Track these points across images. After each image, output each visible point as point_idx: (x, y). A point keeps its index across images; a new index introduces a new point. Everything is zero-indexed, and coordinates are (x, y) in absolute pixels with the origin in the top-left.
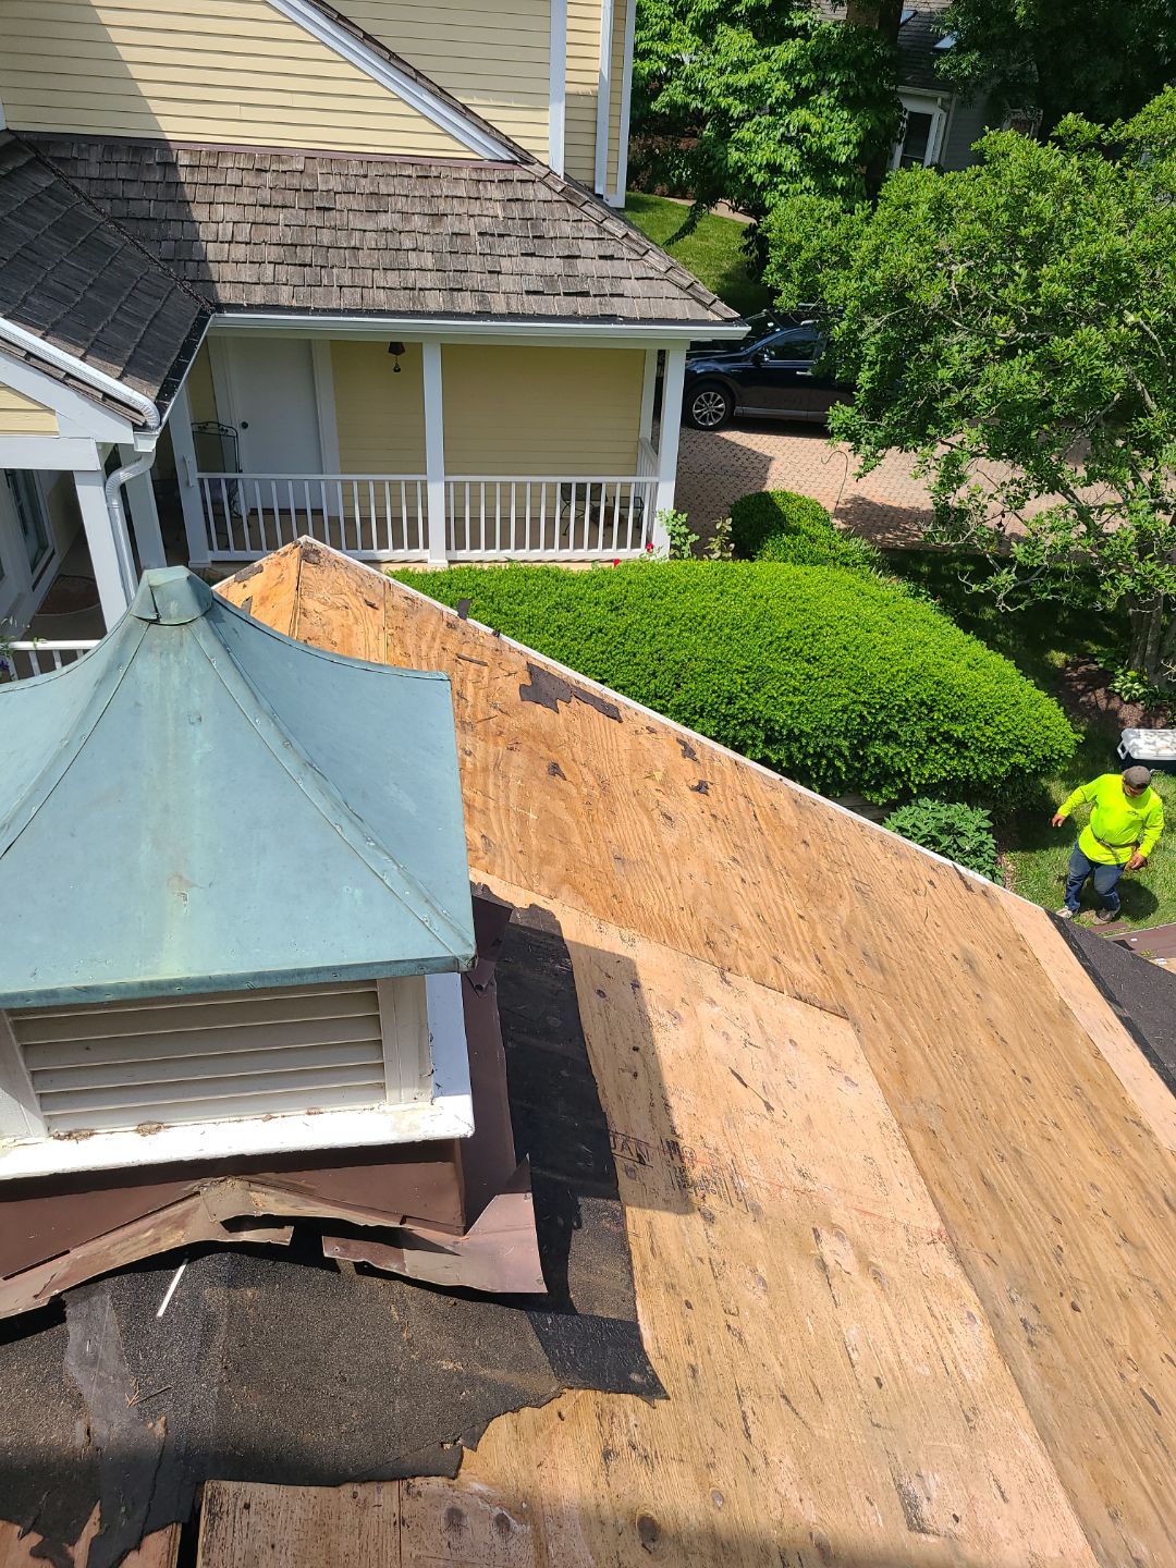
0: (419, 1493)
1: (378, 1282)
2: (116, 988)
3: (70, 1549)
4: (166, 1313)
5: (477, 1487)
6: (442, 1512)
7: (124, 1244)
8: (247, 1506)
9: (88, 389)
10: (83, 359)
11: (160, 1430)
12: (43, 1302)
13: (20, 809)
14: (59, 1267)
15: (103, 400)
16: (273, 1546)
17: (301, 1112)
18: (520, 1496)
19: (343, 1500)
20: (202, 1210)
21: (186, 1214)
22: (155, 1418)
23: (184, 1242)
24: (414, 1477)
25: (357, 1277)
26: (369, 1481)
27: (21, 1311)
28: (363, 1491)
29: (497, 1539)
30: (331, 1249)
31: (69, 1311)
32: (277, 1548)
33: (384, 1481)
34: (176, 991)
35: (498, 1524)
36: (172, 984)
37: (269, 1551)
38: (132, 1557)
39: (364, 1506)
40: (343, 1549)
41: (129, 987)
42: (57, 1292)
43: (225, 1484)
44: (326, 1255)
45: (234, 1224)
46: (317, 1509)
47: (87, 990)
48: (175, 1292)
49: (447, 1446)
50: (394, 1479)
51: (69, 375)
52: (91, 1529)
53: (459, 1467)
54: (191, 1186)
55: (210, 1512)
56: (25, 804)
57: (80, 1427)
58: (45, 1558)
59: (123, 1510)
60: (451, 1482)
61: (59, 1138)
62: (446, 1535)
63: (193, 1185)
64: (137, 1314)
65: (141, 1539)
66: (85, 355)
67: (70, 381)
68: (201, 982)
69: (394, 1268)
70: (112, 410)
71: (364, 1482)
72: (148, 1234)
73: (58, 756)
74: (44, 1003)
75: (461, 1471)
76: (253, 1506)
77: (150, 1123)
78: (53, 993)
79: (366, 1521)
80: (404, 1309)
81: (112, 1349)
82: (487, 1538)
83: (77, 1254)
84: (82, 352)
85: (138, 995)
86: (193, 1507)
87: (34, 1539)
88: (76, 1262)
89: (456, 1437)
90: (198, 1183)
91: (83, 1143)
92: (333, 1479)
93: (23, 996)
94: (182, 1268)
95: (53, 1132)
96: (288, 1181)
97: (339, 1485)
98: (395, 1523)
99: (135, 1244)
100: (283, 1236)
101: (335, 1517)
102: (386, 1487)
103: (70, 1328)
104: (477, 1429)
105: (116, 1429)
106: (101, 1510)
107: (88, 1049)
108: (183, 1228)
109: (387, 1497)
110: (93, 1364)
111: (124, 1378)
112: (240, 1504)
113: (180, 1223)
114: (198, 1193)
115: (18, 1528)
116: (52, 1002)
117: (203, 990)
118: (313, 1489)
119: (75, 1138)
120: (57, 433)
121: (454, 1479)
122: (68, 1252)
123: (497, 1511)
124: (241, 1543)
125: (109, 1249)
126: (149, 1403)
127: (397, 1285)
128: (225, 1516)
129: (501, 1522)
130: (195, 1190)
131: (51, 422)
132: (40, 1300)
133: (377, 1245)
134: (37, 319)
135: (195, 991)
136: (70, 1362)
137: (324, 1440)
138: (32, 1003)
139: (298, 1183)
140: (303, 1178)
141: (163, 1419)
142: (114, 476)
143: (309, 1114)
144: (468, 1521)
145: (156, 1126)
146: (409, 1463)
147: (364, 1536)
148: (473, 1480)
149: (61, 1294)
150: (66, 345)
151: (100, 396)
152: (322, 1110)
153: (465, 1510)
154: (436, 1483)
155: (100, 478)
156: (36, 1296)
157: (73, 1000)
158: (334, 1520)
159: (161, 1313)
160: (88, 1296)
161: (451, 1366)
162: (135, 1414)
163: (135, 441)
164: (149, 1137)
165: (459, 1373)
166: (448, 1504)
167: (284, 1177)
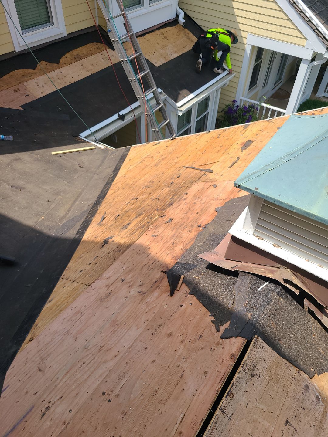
0: (301, 375)
1: (312, 318)
2: (298, 209)
3: (220, 326)
4: (259, 291)
5: (315, 385)
6: (304, 384)
7: (256, 269)
8: (262, 347)
9: (320, 34)
10: (323, 24)
11: (249, 316)
12: (233, 270)
13: (296, 151)
14: (239, 264)
15: (323, 38)
16: (264, 360)
17: (317, 264)
18: (325, 396)
19: (283, 362)
20: (278, 272)
21: (274, 271)
22: (249, 312)
23: (272, 277)
24: (302, 370)
25: (307, 313)
26: (291, 363)
27: (227, 269)
28: (288, 364)
29: (315, 401)
30: (306, 302)
31: (239, 276)
32: (265, 361)
33: (294, 366)
34: (312, 218)
35: (317, 398)
36: (313, 215)
37: (263, 361)
38: (234, 338)
39: (287, 368)
40: (279, 373)
41: (301, 210)
42: (238, 270)
43: (260, 339)
44: (304, 303)
45: (286, 281)
46: (277, 360)
47: (290, 206)
48: (264, 287)
49: (312, 369)
50: (297, 367)
51: (317, 29)
52: (226, 325)
53: (313, 377)
54: (278, 265)
55: (255, 342)
56: (299, 150)
57: (231, 302)
58: (214, 324)
59: (235, 327)
60: (310, 379)
61: (255, 236)
62: (303, 390)
63: (279, 265)
64: (254, 286)
65: (237, 336)
66: (324, 23)
67: (316, 31)
68: (321, 219)
69: (320, 318)
70: (323, 42)
71: (289, 362)
72: (262, 270)
73: (314, 140)
74: (278, 204)
75: (313, 378)
76: (264, 348)
77: (277, 245)
78: (282, 203)
79: (286, 371)
80: (316, 329)
81: (245, 291)
82: (313, 398)
83: (243, 264)
84: (324, 22)
85: (302, 214)
86: (251, 338)
87: (213, 319)
88: (243, 265)
89: (315, 369)
90: (280, 265)
91: (260, 240)
92: (283, 356)
93: (274, 200)
94: (267, 283)
95: (254, 234)
96: (303, 279)
97: (284, 358)
98: (292, 377)
99: (259, 270)
100: (297, 292)
101: (280, 365)
102: (294, 367)
103: (238, 280)
104: (321, 371)
105: (239, 308)
106: (230, 323)
107: (275, 219)
108: (273, 274)
109: (293, 370)
110: (240, 291)
111: (245, 299)
112: (261, 346)
113: (272, 272)
114: (279, 268)
115: (210, 314)
116: (280, 205)
117: (320, 221)
118: (277, 355)
119: (258, 238)
120: (304, 46)
121: (310, 378)
122: (241, 262)
123: (318, 394)
124: (258, 354)
125: (252, 267)
126: (249, 308)
127: (316, 322)
128: (257, 346)
129: (318, 398)
130: (278, 267)
131: (304, 42)
132: (233, 269)
133: (317, 309)
134: (316, 9)
135: (317, 220)
136: (235, 287)
137: (284, 345)
138: (275, 203)
139: (305, 281)
140: (307, 280)
141: (251, 314)
142: (312, 63)
143: (319, 266)
144: (310, 391)
145: (278, 246)
146: (302, 366)
147: (284, 374)
148: (315, 383)
149: (239, 271)
150: (320, 19)
151: (322, 37)
152: (323, 267)
153: (310, 388)
154: (306, 376)
155: (309, 62)
156: (232, 268)
157: (285, 207)
158: (279, 366)
159: (259, 290)
160: (244, 275)
161: (322, 351)
162: (245, 308)
163: (325, 53)
164: (275, 247)
165: (323, 355)
166: (307, 383)
167: (302, 277)
